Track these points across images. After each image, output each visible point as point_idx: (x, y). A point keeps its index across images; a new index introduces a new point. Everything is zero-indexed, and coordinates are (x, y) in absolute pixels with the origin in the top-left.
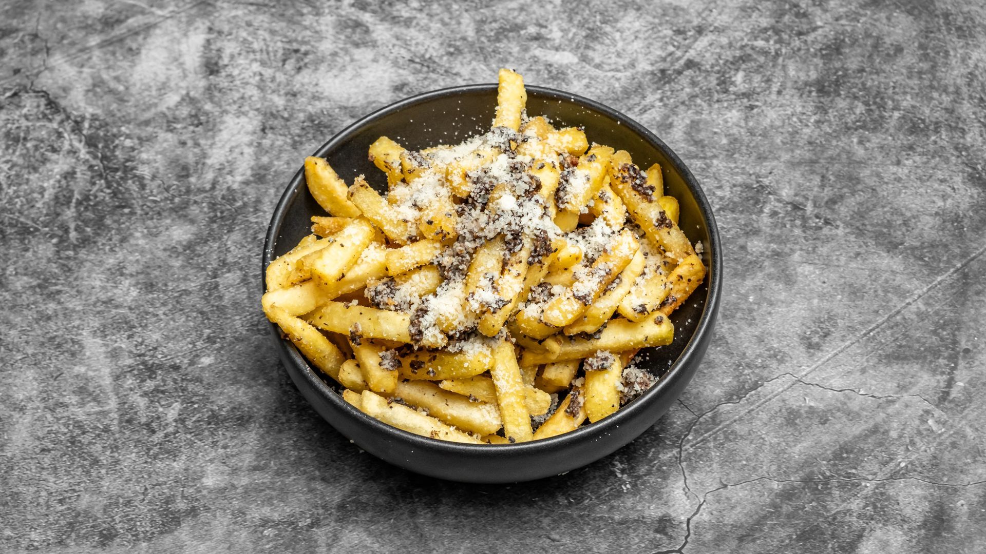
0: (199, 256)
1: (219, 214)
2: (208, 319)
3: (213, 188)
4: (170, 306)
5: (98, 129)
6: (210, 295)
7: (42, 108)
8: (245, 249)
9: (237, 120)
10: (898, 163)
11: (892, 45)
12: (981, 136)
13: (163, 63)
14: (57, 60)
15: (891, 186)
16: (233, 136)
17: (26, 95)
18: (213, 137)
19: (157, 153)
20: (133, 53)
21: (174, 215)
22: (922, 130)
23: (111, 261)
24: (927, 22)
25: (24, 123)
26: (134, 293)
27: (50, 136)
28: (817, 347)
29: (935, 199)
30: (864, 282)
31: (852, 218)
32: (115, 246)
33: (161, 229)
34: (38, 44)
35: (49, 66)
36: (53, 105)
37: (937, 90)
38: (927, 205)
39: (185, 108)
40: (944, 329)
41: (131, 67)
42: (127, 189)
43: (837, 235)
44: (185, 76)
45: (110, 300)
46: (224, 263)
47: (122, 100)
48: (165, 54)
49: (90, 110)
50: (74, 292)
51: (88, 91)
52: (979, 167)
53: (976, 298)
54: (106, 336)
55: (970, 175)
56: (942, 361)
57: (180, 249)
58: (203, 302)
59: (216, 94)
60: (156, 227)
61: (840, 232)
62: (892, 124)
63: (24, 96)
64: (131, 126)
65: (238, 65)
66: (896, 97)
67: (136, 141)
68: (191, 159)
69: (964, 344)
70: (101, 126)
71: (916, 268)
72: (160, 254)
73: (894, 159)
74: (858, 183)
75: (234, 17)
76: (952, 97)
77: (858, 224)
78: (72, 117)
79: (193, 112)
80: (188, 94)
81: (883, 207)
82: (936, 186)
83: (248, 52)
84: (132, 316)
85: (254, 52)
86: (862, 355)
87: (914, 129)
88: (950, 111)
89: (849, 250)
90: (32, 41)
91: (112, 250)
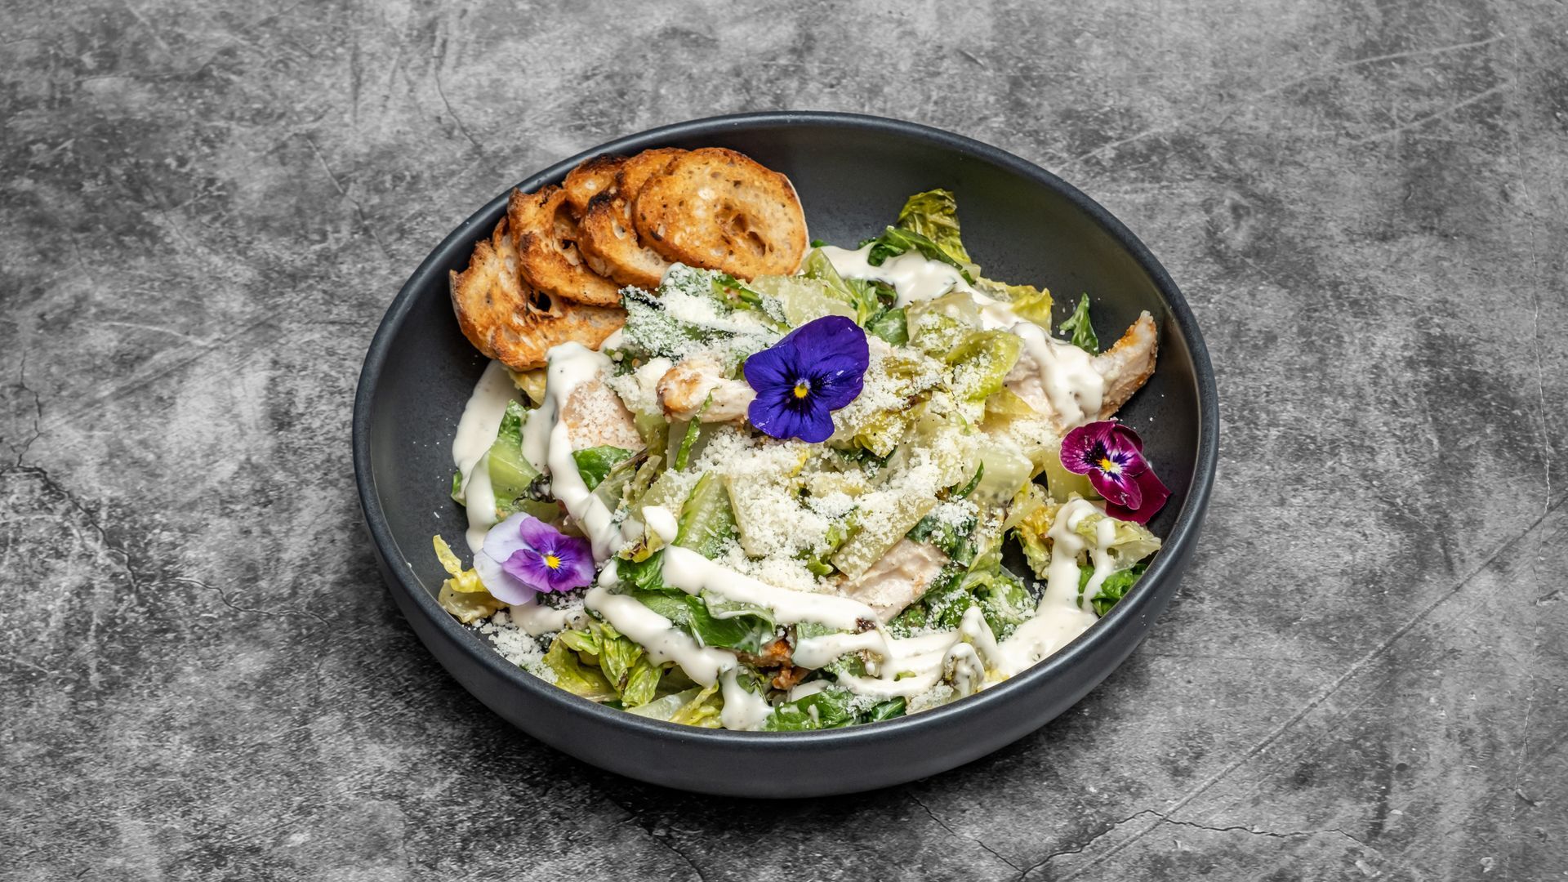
0: (280, 693)
1: (304, 631)
2: (298, 782)
3: (294, 593)
4: (242, 768)
5: (121, 520)
6: (299, 749)
7: (38, 493)
8: (346, 681)
9: (323, 494)
10: (1282, 503)
11: (1260, 332)
12: (1399, 456)
13: (209, 417)
14: (54, 420)
15: (1274, 536)
16: (318, 517)
17: (13, 476)
18: (289, 520)
19: (209, 549)
20: (165, 404)
21: (239, 638)
22: (1313, 453)
23: (152, 710)
24: (1307, 295)
25: (13, 518)
26: (188, 752)
27: (51, 534)
28: (1187, 773)
29: (1339, 551)
30: (1246, 677)
31: (1222, 585)
32: (157, 687)
33: (221, 658)
34: (26, 399)
35: (44, 430)
36: (52, 487)
37: (1330, 393)
38: (1328, 561)
39: (245, 481)
40: (1366, 739)
41: (163, 425)
42: (168, 605)
43: (1202, 612)
44: (243, 434)
45: (155, 765)
46: (317, 702)
47: (153, 475)
48: (213, 405)
49: (108, 492)
50: (100, 759)
51: (103, 464)
52: (1398, 501)
53: (1408, 691)
54: (150, 815)
55: (1386, 513)
56: (1367, 783)
57: (252, 686)
58: (289, 759)
59: (290, 456)
60: (214, 657)
61: (1207, 607)
62: (1269, 447)
63: (10, 477)
64: (169, 513)
65: (318, 414)
66: (1272, 407)
67: (178, 534)
68: (259, 554)
69: (1397, 758)
70: (125, 515)
71: (1320, 653)
72: (222, 694)
73: (1276, 497)
74: (1227, 535)
75: (308, 343)
76: (1352, 402)
77: (1231, 594)
78: (82, 505)
79: (258, 487)
80: (248, 460)
81: (1266, 567)
82: (1339, 532)
83: (332, 394)
84: (187, 786)
85: (340, 392)
86: (1253, 780)
87: (1300, 453)
88: (1351, 423)
89: (1221, 632)
90: (16, 395)
91: (152, 694)
